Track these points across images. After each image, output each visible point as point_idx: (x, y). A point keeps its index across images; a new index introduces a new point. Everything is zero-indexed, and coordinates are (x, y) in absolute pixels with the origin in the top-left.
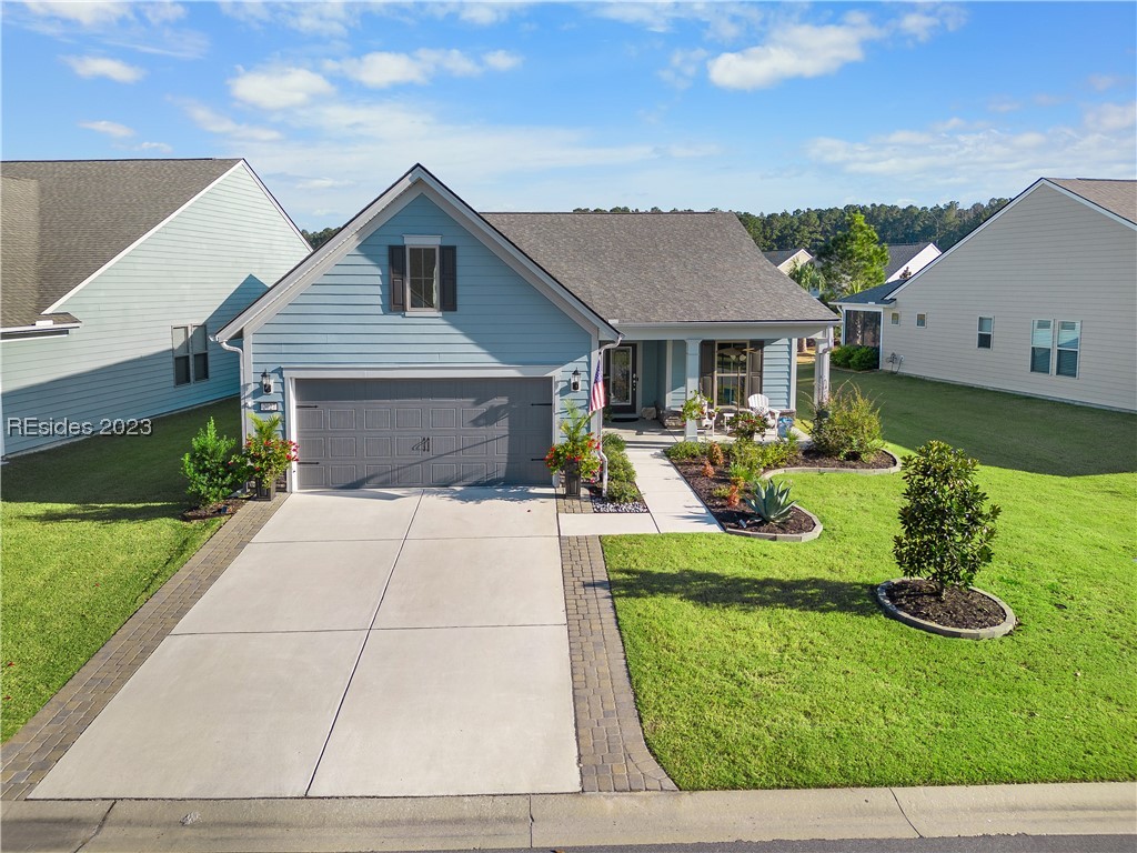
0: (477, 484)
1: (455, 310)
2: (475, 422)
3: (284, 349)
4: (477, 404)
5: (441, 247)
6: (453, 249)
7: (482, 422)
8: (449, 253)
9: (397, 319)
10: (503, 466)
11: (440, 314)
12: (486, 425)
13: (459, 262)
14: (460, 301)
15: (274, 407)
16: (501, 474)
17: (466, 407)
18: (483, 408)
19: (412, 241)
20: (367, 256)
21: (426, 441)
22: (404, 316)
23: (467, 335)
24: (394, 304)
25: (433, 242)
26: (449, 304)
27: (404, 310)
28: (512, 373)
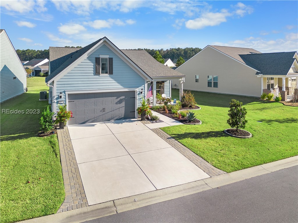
0: (117, 119)
1: (112, 74)
2: (116, 103)
3: (66, 86)
4: (117, 98)
5: (109, 58)
6: (112, 59)
7: (118, 103)
8: (111, 60)
9: (97, 77)
10: (123, 114)
11: (109, 75)
12: (119, 104)
13: (114, 62)
14: (114, 72)
15: (62, 102)
16: (123, 116)
17: (114, 99)
18: (119, 99)
19: (102, 56)
20: (89, 60)
21: (104, 109)
22: (99, 76)
23: (115, 80)
24: (97, 73)
25: (107, 57)
26: (111, 73)
27: (99, 74)
28: (126, 90)
